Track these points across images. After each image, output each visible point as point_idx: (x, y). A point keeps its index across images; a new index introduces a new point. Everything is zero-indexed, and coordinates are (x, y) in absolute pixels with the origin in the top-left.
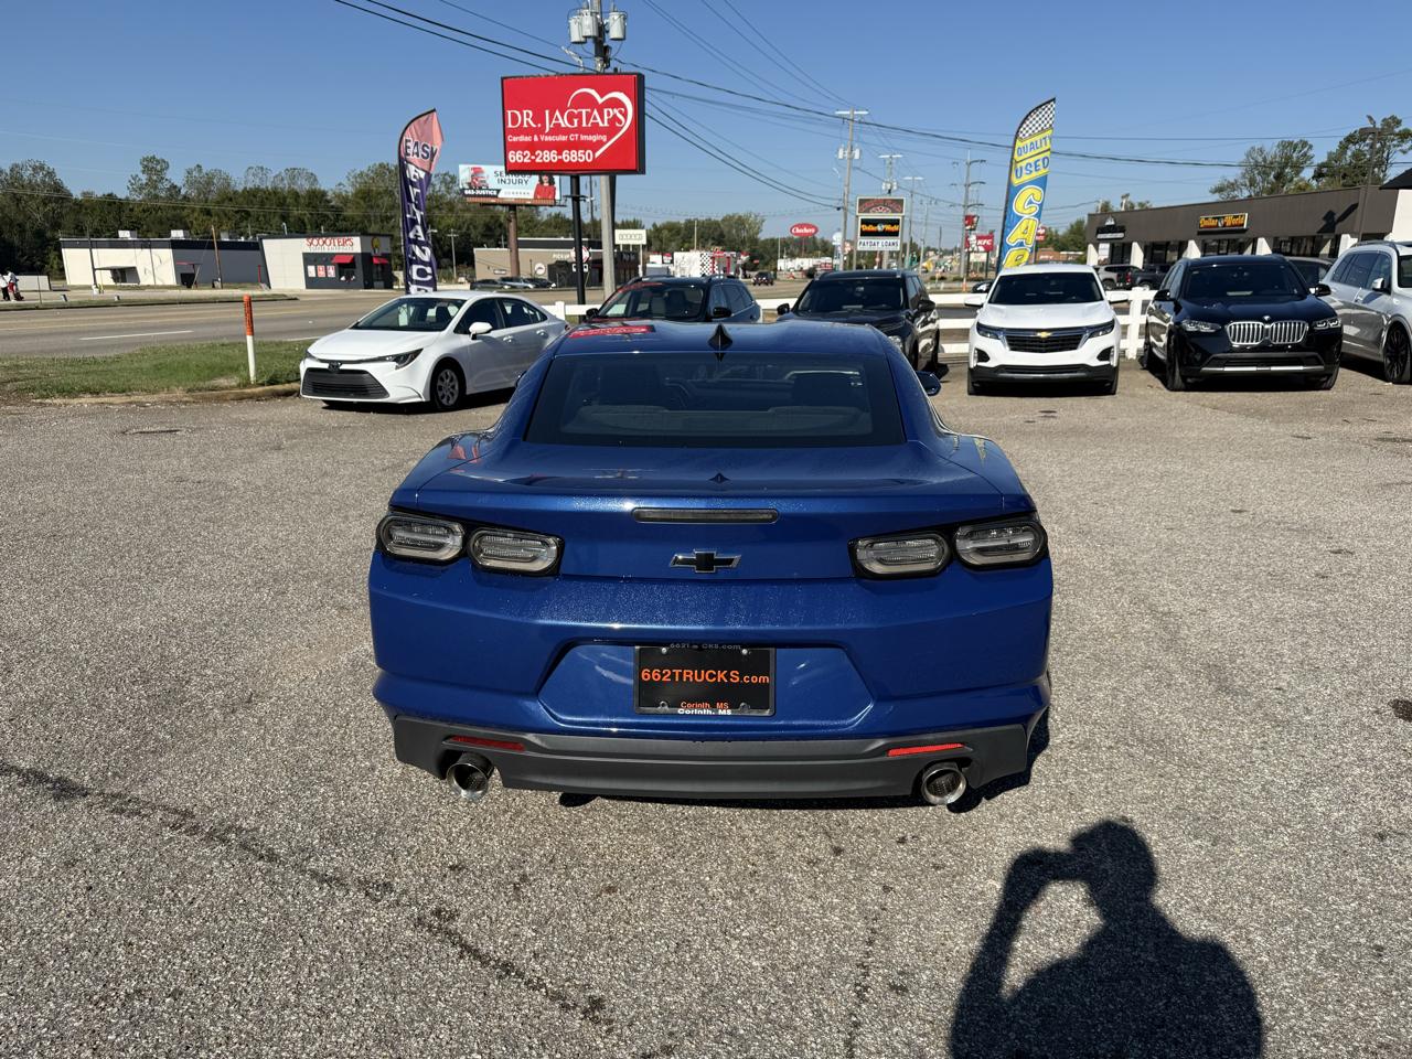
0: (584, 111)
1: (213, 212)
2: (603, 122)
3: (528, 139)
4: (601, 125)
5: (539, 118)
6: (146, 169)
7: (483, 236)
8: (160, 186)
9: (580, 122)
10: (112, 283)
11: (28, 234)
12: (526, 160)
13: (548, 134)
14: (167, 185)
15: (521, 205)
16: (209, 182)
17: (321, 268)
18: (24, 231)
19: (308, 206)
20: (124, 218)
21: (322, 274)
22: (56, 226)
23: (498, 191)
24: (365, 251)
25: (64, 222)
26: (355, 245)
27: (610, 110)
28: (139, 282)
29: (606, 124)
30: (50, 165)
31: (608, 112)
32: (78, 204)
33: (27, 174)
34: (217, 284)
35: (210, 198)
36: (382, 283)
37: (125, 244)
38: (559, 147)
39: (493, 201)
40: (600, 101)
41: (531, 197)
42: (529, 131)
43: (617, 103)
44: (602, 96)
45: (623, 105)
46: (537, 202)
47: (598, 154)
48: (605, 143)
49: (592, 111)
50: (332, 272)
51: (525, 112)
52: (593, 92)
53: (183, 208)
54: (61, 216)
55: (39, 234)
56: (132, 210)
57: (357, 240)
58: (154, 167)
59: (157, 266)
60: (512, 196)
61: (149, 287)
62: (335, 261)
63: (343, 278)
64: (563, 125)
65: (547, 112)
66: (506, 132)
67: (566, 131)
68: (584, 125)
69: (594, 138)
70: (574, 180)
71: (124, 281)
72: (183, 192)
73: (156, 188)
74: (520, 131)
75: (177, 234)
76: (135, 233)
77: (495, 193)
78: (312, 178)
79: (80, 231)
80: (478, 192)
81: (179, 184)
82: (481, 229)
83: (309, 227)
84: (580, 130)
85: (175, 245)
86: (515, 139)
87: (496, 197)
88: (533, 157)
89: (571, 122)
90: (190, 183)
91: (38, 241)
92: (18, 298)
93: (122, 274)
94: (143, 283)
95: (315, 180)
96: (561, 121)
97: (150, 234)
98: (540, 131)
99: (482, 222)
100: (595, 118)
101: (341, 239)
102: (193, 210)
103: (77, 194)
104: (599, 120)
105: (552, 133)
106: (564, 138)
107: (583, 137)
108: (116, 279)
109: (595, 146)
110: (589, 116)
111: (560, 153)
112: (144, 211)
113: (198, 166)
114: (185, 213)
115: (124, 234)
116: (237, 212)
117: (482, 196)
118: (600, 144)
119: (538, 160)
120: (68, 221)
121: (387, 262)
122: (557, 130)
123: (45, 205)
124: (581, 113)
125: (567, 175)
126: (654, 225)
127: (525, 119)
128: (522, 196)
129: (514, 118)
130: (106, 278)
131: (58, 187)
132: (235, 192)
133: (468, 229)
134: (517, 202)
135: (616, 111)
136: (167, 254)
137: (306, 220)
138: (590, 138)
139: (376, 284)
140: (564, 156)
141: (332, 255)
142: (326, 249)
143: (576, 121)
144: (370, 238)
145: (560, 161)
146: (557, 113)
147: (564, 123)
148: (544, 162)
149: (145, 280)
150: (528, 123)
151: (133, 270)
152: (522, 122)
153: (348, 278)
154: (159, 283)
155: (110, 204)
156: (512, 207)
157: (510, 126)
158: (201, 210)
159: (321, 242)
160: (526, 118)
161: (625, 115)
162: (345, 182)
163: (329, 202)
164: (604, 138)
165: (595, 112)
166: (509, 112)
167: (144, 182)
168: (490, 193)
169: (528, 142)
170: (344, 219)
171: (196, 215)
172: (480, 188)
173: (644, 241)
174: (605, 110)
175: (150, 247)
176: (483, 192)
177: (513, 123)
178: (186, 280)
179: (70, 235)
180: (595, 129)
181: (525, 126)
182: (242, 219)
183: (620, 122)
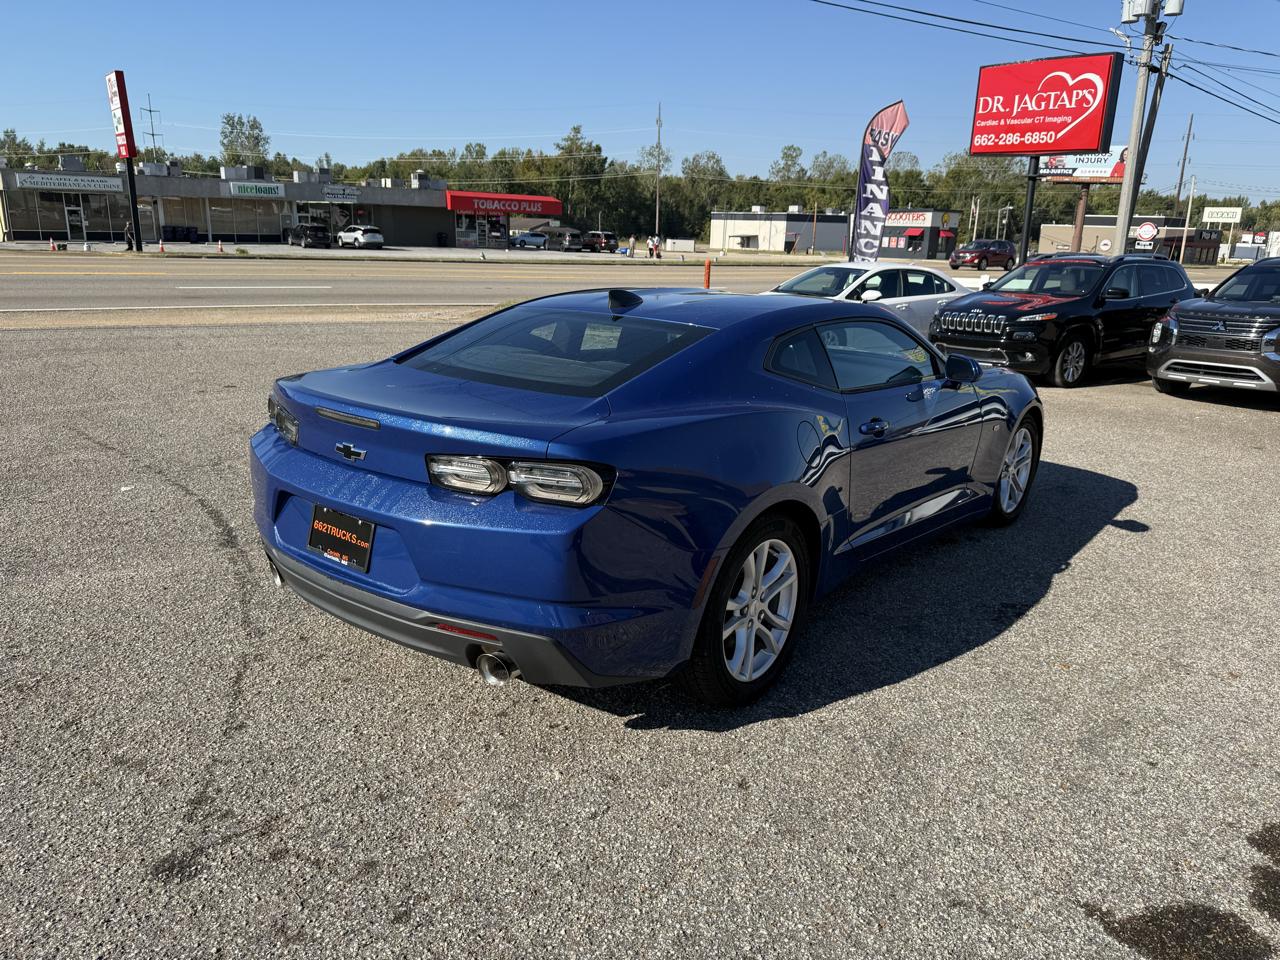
0: (1053, 94)
1: (827, 191)
2: (1070, 103)
3: (995, 123)
4: (1068, 106)
5: (1008, 103)
6: (786, 156)
7: (1061, 213)
8: (792, 169)
9: (1047, 105)
10: (739, 247)
11: (695, 208)
12: (990, 143)
13: (1014, 118)
14: (798, 168)
15: (1096, 183)
16: (830, 165)
17: (894, 239)
18: (693, 205)
19: (903, 185)
20: (761, 196)
21: (893, 245)
22: (715, 202)
23: (1074, 170)
24: (935, 225)
25: (720, 198)
26: (926, 220)
27: (1080, 92)
28: (757, 247)
29: (1073, 106)
30: (719, 155)
31: (1078, 94)
32: (733, 185)
33: (703, 162)
34: (811, 251)
35: (828, 178)
36: (944, 255)
37: (755, 217)
38: (1023, 130)
39: (1067, 179)
40: (1071, 82)
41: (1108, 175)
42: (998, 116)
43: (1090, 84)
44: (1073, 79)
45: (1094, 86)
46: (1112, 180)
47: (1060, 135)
48: (1070, 123)
49: (1061, 94)
50: (902, 243)
51: (996, 98)
52: (1066, 76)
53: (805, 188)
54: (719, 194)
55: (702, 208)
56: (768, 189)
57: (929, 216)
58: (791, 154)
59: (772, 234)
60: (1088, 175)
61: (764, 252)
62: (908, 233)
63: (910, 249)
64: (1030, 109)
65: (1017, 97)
66: (976, 117)
67: (1033, 114)
68: (1051, 107)
69: (1058, 120)
70: (1033, 160)
71: (748, 246)
72: (808, 174)
73: (789, 171)
74: (989, 116)
75: (794, 209)
76: (764, 208)
77: (1070, 172)
78: (915, 160)
79: (730, 205)
80: (1053, 171)
81: (806, 167)
82: (1061, 207)
83: (901, 203)
84: (1047, 112)
85: (791, 218)
86: (983, 124)
87: (1071, 175)
88: (997, 140)
89: (1039, 105)
90: (816, 166)
91: (700, 213)
92: (659, 256)
93: (748, 241)
94: (761, 248)
95: (916, 162)
96: (1029, 105)
97: (777, 209)
98: (1008, 115)
99: (1063, 200)
100: (1063, 100)
101: (916, 214)
102: (813, 189)
103: (733, 177)
104: (1067, 102)
105: (1021, 115)
106: (1029, 121)
107: (1049, 120)
108: (742, 245)
109: (1058, 128)
110: (1057, 98)
111: (1022, 136)
112: (777, 190)
113: (825, 152)
114: (806, 191)
115: (756, 209)
116: (845, 190)
117: (1057, 175)
118: (1065, 125)
119: (1001, 143)
120: (723, 199)
121: (953, 235)
122: (1025, 113)
123: (711, 185)
124: (1049, 96)
125: (1027, 156)
126: (1263, 203)
127: (995, 104)
128: (1095, 175)
129: (986, 103)
130: (735, 244)
131: (721, 172)
132: (848, 174)
133: (1048, 206)
134: (1092, 180)
135: (1085, 92)
136: (782, 225)
137: (900, 198)
138: (1055, 120)
139: (938, 255)
140: (1027, 137)
141: (904, 229)
142: (902, 223)
143: (1043, 104)
144: (941, 214)
145: (1022, 143)
146: (1027, 98)
147: (1031, 106)
148: (1006, 145)
149: (763, 245)
150: (997, 108)
151: (755, 238)
152: (992, 109)
153: (915, 249)
154: (772, 249)
155: (753, 185)
156: (1086, 185)
157: (980, 111)
158: (819, 189)
159: (898, 216)
160: (997, 104)
161: (1094, 96)
162: (941, 163)
163: (922, 181)
164: (1069, 119)
165: (1065, 95)
166: (982, 99)
167: (782, 166)
168: (1066, 172)
169: (995, 126)
170: (933, 197)
171: (813, 193)
172: (1056, 168)
173: (1238, 220)
174: (1075, 92)
175: (771, 220)
176: (1059, 171)
177: (984, 109)
178: (789, 247)
179: (722, 209)
180: (1062, 111)
181: (994, 111)
182: (849, 196)
183: (1088, 102)
